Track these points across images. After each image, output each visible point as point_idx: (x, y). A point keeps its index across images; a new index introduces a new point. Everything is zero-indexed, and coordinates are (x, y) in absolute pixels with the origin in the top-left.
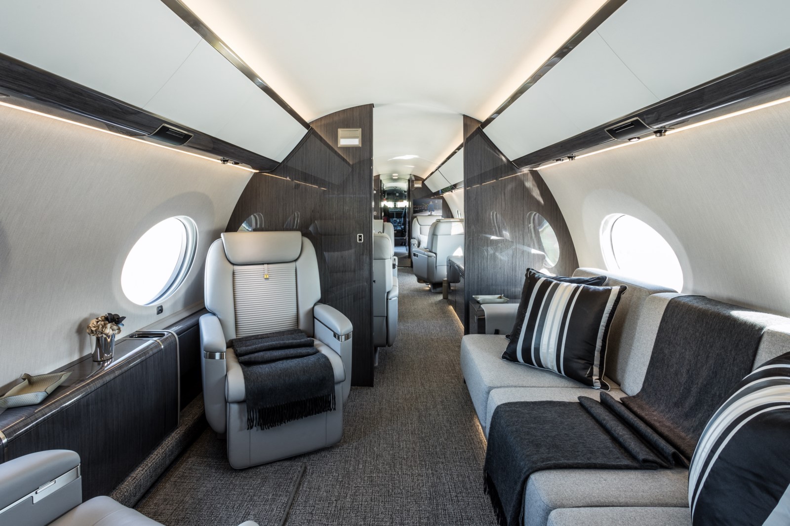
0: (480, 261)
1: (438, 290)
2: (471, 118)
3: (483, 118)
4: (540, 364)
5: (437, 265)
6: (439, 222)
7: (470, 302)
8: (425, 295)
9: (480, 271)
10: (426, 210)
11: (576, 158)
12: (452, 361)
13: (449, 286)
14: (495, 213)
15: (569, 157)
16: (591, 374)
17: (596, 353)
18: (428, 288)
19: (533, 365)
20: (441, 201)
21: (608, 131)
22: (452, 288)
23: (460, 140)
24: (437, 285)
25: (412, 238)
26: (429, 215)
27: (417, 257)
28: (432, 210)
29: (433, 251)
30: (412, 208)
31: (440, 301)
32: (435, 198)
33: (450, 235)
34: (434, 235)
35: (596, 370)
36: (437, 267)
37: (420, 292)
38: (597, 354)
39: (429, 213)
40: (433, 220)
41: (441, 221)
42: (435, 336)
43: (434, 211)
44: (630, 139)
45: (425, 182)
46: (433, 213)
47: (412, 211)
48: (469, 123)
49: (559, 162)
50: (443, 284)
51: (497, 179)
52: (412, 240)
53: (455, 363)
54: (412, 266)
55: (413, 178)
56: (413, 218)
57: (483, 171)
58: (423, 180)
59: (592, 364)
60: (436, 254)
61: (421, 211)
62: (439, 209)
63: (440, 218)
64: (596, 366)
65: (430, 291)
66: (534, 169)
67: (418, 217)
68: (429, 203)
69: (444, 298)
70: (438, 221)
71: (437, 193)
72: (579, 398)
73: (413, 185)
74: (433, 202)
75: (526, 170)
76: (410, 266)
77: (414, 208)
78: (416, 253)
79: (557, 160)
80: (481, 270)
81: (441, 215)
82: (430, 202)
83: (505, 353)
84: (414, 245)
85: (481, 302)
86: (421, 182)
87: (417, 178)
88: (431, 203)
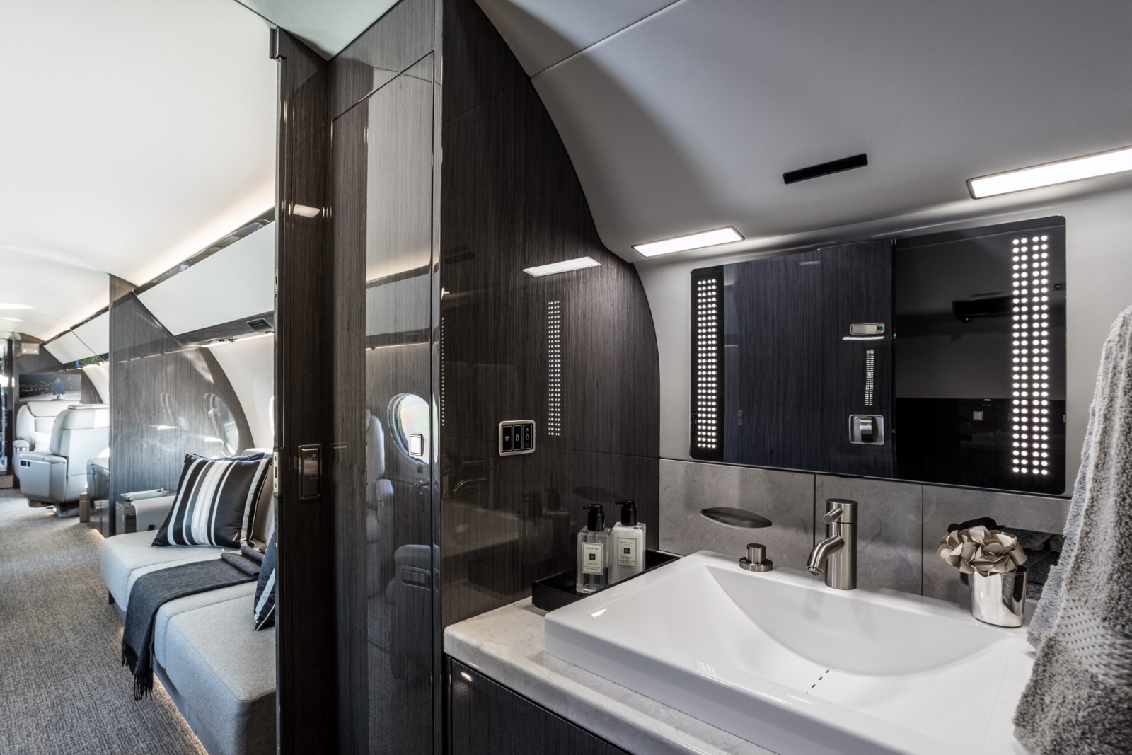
0: (131, 453)
1: (71, 512)
2: (120, 279)
3: (140, 283)
4: (193, 543)
5: (69, 474)
6: (74, 409)
7: (117, 503)
8: (45, 522)
9: (132, 464)
10: (46, 392)
11: (236, 341)
12: (91, 588)
13: (92, 505)
14: (167, 395)
15: (229, 340)
16: (239, 538)
17: (244, 518)
18: (52, 514)
19: (187, 545)
20: (80, 377)
21: (249, 323)
22: (97, 508)
23: (105, 301)
24: (67, 506)
25: (16, 439)
26: (54, 400)
27: (29, 465)
28: (59, 391)
29: (62, 454)
30: (18, 388)
31: (74, 527)
32: (68, 373)
33: (93, 428)
34: (63, 429)
35: (244, 533)
36: (69, 478)
37: (35, 521)
38: (245, 520)
39: (55, 397)
40: (62, 407)
41: (77, 408)
42: (64, 567)
43: (63, 393)
44: (267, 332)
45: (45, 346)
46: (62, 397)
47: (16, 394)
48: (117, 284)
49: (222, 343)
50: (81, 502)
51: (162, 353)
52: (16, 441)
53: (96, 589)
54: (16, 484)
55: (19, 338)
56: (18, 406)
57: (137, 344)
58: (42, 345)
59: (240, 529)
60: (66, 457)
61: (35, 393)
62: (74, 390)
63: (78, 403)
64: (244, 530)
65: (55, 516)
66: (203, 346)
67: (32, 405)
68: (53, 380)
69: (81, 522)
70: (72, 408)
71: (72, 365)
72: (222, 555)
73: (19, 349)
74: (61, 379)
75: (193, 346)
76: (12, 486)
77: (21, 389)
78: (27, 460)
79: (220, 341)
80: (134, 463)
81: (80, 399)
82: (55, 379)
83: (155, 540)
84: (21, 449)
85: (131, 499)
86: (37, 345)
87: (27, 339)
88: (58, 380)
